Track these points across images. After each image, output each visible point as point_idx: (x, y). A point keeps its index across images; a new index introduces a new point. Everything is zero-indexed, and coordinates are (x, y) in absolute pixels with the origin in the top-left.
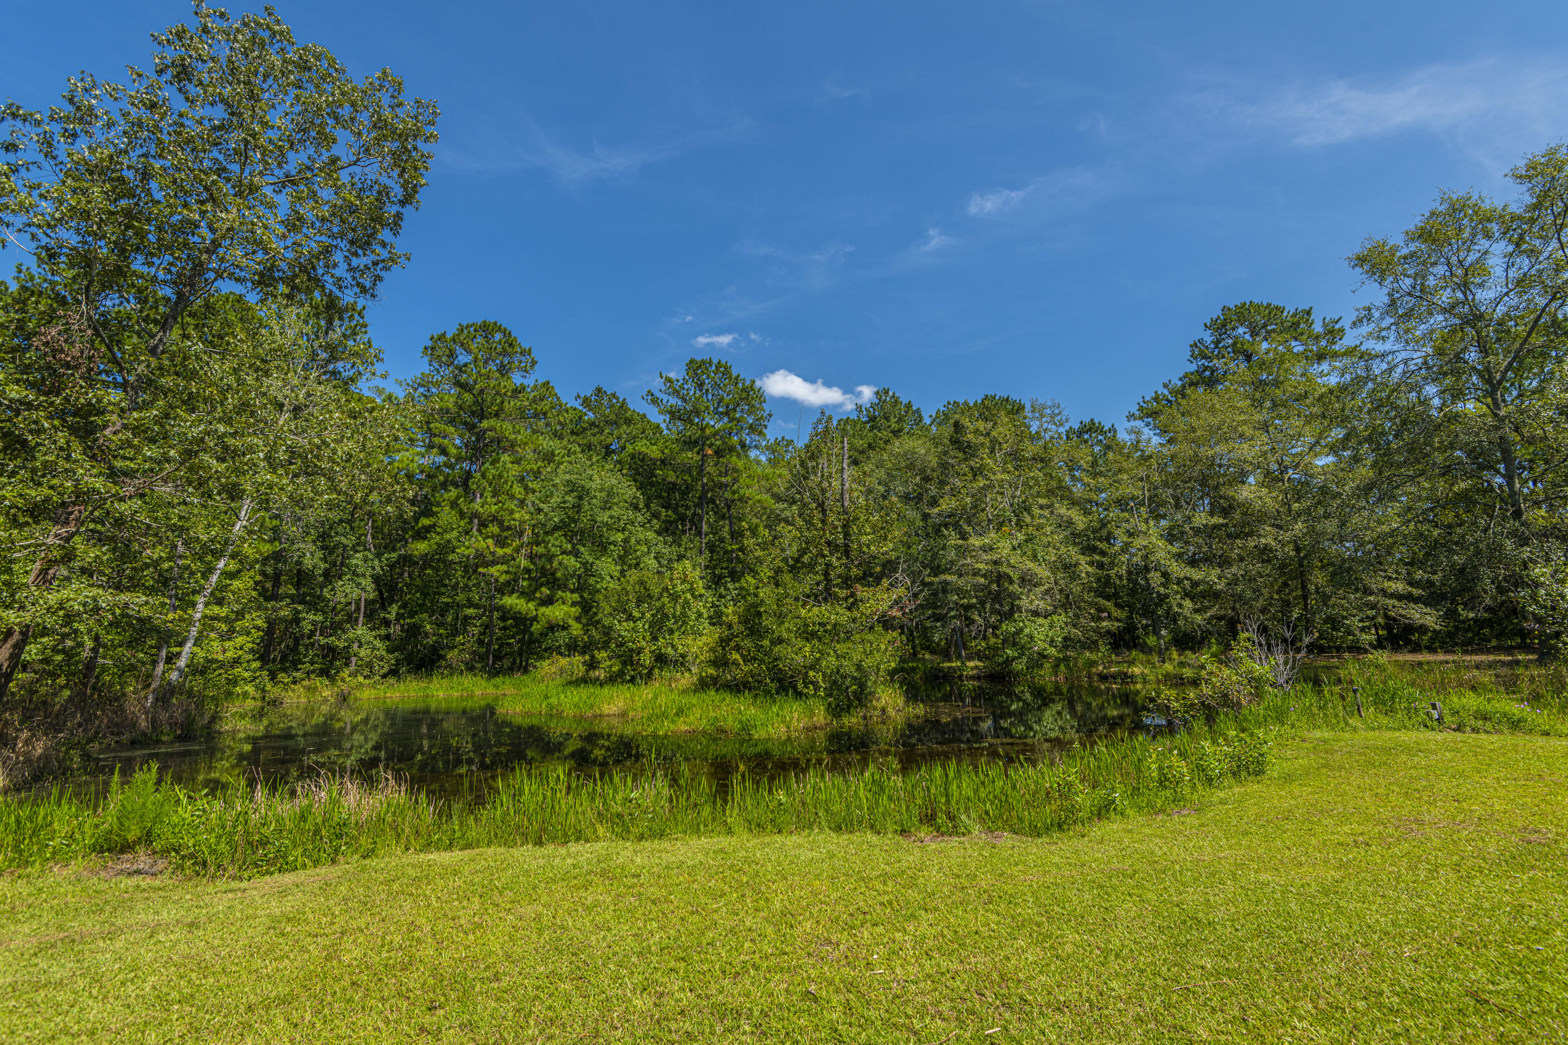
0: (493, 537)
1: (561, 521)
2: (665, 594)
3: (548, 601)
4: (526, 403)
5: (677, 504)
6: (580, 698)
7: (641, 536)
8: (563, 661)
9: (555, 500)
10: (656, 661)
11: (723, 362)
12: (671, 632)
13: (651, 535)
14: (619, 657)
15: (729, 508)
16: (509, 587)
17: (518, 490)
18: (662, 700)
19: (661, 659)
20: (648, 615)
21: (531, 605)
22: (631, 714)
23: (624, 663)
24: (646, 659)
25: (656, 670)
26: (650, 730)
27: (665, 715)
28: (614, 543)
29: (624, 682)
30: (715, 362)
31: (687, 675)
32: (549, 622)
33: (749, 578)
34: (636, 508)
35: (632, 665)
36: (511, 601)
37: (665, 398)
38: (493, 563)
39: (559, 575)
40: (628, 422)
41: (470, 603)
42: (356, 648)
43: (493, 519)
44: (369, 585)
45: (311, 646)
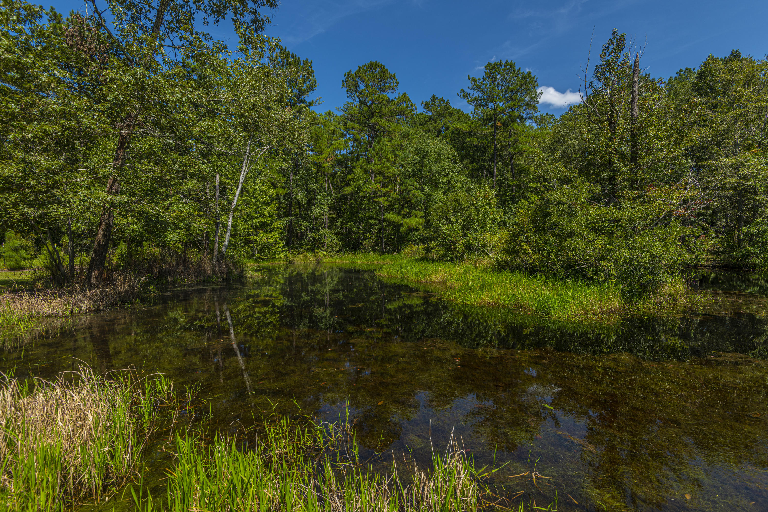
0: (380, 182)
1: (413, 171)
2: (472, 207)
3: (408, 216)
4: (394, 107)
5: (479, 160)
6: (420, 269)
7: (458, 178)
8: (415, 248)
9: (410, 159)
10: (466, 248)
11: (509, 62)
12: (476, 231)
13: (463, 178)
14: (443, 246)
15: (511, 158)
16: (389, 209)
17: (391, 156)
18: (470, 276)
19: (469, 248)
20: (461, 220)
21: (400, 218)
22: (449, 283)
23: (447, 249)
24: (460, 247)
25: (467, 255)
26: (460, 300)
27: (471, 289)
28: (443, 183)
29: (447, 261)
30: (504, 62)
31: (486, 258)
32: (409, 227)
33: (524, 201)
34: (455, 162)
35: (451, 251)
36: (391, 216)
37: (471, 92)
38: (381, 196)
39: (413, 201)
40: (451, 114)
41: (372, 218)
42: (324, 239)
43: (380, 173)
44: (326, 208)
45: (306, 237)
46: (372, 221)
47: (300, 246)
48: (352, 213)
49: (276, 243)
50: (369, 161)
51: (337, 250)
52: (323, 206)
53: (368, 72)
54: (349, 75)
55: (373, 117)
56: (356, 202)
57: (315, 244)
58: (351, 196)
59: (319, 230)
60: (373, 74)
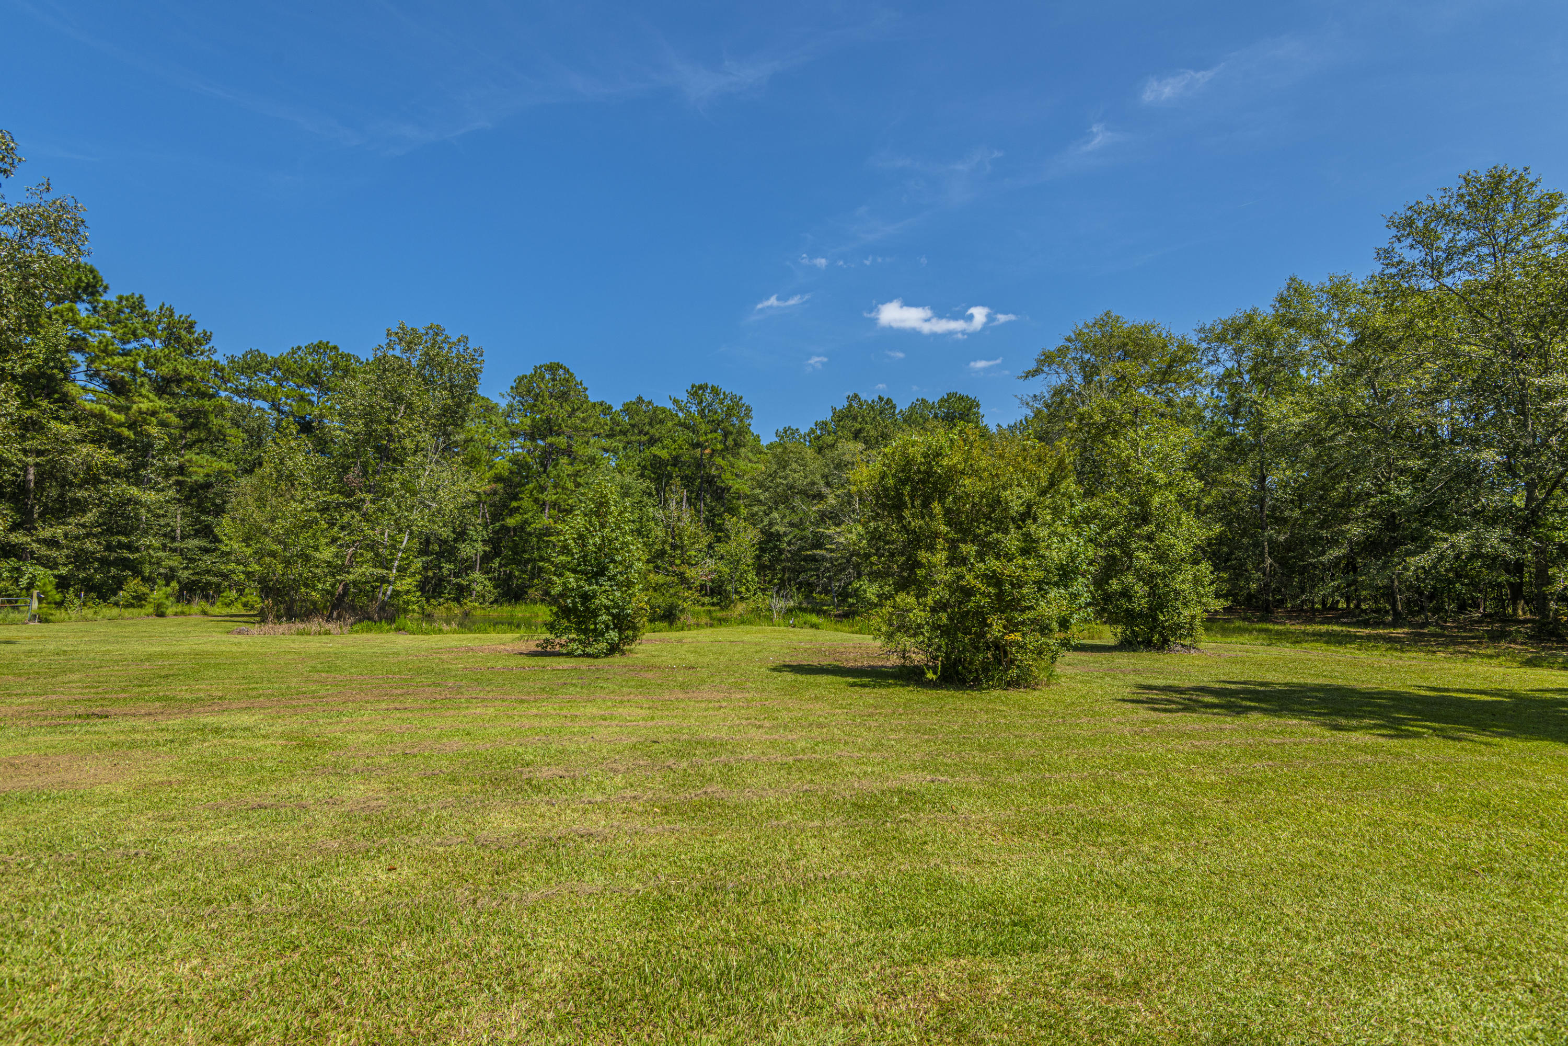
42: (474, 586)
43: (554, 505)
44: (480, 547)
45: (449, 582)
47: (440, 595)
48: (515, 553)
49: (408, 592)
50: (542, 489)
51: (492, 600)
52: (475, 544)
53: (548, 376)
54: (521, 379)
55: (551, 432)
56: (521, 538)
57: (461, 593)
58: (515, 529)
59: (467, 575)
60: (553, 380)
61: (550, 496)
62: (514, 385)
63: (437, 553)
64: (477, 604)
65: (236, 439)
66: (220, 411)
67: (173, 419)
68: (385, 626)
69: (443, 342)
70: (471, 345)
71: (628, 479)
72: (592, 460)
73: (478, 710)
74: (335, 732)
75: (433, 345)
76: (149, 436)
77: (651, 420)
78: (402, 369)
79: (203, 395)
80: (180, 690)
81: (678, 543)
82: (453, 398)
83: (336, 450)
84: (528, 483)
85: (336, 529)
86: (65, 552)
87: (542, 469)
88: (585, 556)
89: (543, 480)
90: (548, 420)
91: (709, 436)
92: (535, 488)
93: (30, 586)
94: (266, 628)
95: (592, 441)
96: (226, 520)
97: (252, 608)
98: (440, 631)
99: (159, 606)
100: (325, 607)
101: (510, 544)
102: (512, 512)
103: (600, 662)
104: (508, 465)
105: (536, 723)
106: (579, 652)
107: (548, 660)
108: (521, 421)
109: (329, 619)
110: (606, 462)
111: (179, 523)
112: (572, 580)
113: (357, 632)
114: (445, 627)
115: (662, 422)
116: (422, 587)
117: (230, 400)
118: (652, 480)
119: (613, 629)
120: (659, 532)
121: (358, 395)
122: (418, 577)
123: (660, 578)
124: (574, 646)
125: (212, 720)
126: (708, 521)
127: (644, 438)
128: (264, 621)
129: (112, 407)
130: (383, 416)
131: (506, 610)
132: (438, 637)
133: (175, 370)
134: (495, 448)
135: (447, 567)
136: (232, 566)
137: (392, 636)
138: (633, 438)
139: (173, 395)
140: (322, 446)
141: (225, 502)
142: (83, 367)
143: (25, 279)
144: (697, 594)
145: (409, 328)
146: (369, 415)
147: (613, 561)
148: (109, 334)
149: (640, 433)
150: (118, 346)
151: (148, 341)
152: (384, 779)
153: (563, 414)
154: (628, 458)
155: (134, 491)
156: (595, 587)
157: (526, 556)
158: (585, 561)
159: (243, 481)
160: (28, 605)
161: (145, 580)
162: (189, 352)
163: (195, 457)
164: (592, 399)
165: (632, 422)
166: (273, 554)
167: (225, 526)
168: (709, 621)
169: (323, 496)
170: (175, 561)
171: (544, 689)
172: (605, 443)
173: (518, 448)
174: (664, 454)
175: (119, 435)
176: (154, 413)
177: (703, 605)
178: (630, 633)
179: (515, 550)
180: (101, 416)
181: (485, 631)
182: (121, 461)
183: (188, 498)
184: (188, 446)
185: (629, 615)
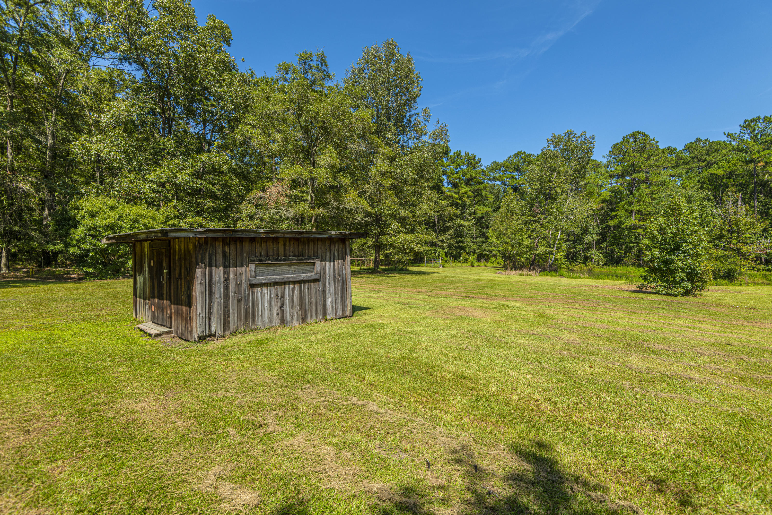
41: (631, 242)
42: (593, 256)
43: (638, 212)
44: (595, 237)
45: (580, 255)
46: (631, 245)
47: (576, 260)
49: (561, 259)
50: (630, 204)
51: (603, 263)
52: (593, 235)
53: (631, 140)
54: (615, 146)
55: (634, 172)
56: (618, 231)
57: (586, 260)
58: (614, 227)
59: (589, 251)
60: (635, 142)
61: (635, 207)
62: (611, 150)
63: (573, 241)
64: (595, 266)
65: (491, 198)
66: (485, 188)
67: (471, 194)
68: (554, 274)
69: (574, 137)
70: (588, 136)
71: (690, 192)
72: (663, 183)
73: (612, 314)
74: (551, 312)
75: (569, 140)
76: (465, 201)
77: (708, 151)
78: (554, 156)
79: (479, 183)
80: (490, 291)
81: (735, 229)
82: (579, 164)
83: (527, 198)
84: (621, 201)
85: (530, 231)
86: (446, 244)
87: (629, 193)
88: (665, 239)
89: (630, 199)
90: (633, 165)
91: (762, 153)
92: (625, 204)
93: (439, 256)
94: (508, 272)
95: (662, 172)
96: (490, 231)
97: (501, 264)
98: (580, 277)
99: (472, 263)
100: (527, 265)
101: (612, 235)
102: (612, 218)
103: (680, 299)
104: (609, 193)
105: (646, 323)
106: (664, 292)
107: (644, 295)
108: (617, 169)
109: (530, 270)
110: (673, 183)
111: (475, 232)
112: (657, 252)
113: (542, 275)
114: (582, 276)
115: (717, 151)
116: (567, 256)
117: (488, 183)
118: (709, 190)
119: (687, 281)
120: (718, 223)
121: (536, 172)
122: (565, 252)
123: (720, 252)
124: (658, 289)
125: (506, 303)
126: (761, 213)
127: (702, 164)
128: (506, 269)
129: (455, 193)
130: (547, 179)
131: (611, 269)
132: (580, 280)
133: (471, 175)
134: (601, 186)
135: (579, 247)
136: (493, 248)
137: (557, 278)
138: (694, 165)
139: (471, 185)
140: (522, 195)
141: (489, 223)
142: (446, 181)
143: (435, 155)
144: (753, 264)
145: (557, 135)
146: (541, 180)
147: (685, 242)
148: (452, 167)
149: (699, 161)
150: (455, 171)
151: (462, 167)
152: (577, 333)
153: (642, 159)
154: (690, 178)
155: (462, 222)
156: (673, 257)
157: (622, 241)
158: (665, 242)
159: (495, 214)
160: (439, 261)
161: (467, 253)
162: (474, 168)
163: (478, 207)
164: (662, 146)
165: (692, 155)
166: (507, 243)
167: (490, 233)
168: (765, 281)
169: (525, 218)
170: (475, 247)
171: (646, 309)
172: (671, 172)
173: (614, 183)
174: (720, 172)
175: (457, 202)
176: (466, 193)
177: (759, 270)
178: (700, 284)
179: (615, 238)
180: (452, 197)
181: (603, 279)
182: (458, 212)
183: (477, 223)
184: (476, 204)
185: (698, 274)
